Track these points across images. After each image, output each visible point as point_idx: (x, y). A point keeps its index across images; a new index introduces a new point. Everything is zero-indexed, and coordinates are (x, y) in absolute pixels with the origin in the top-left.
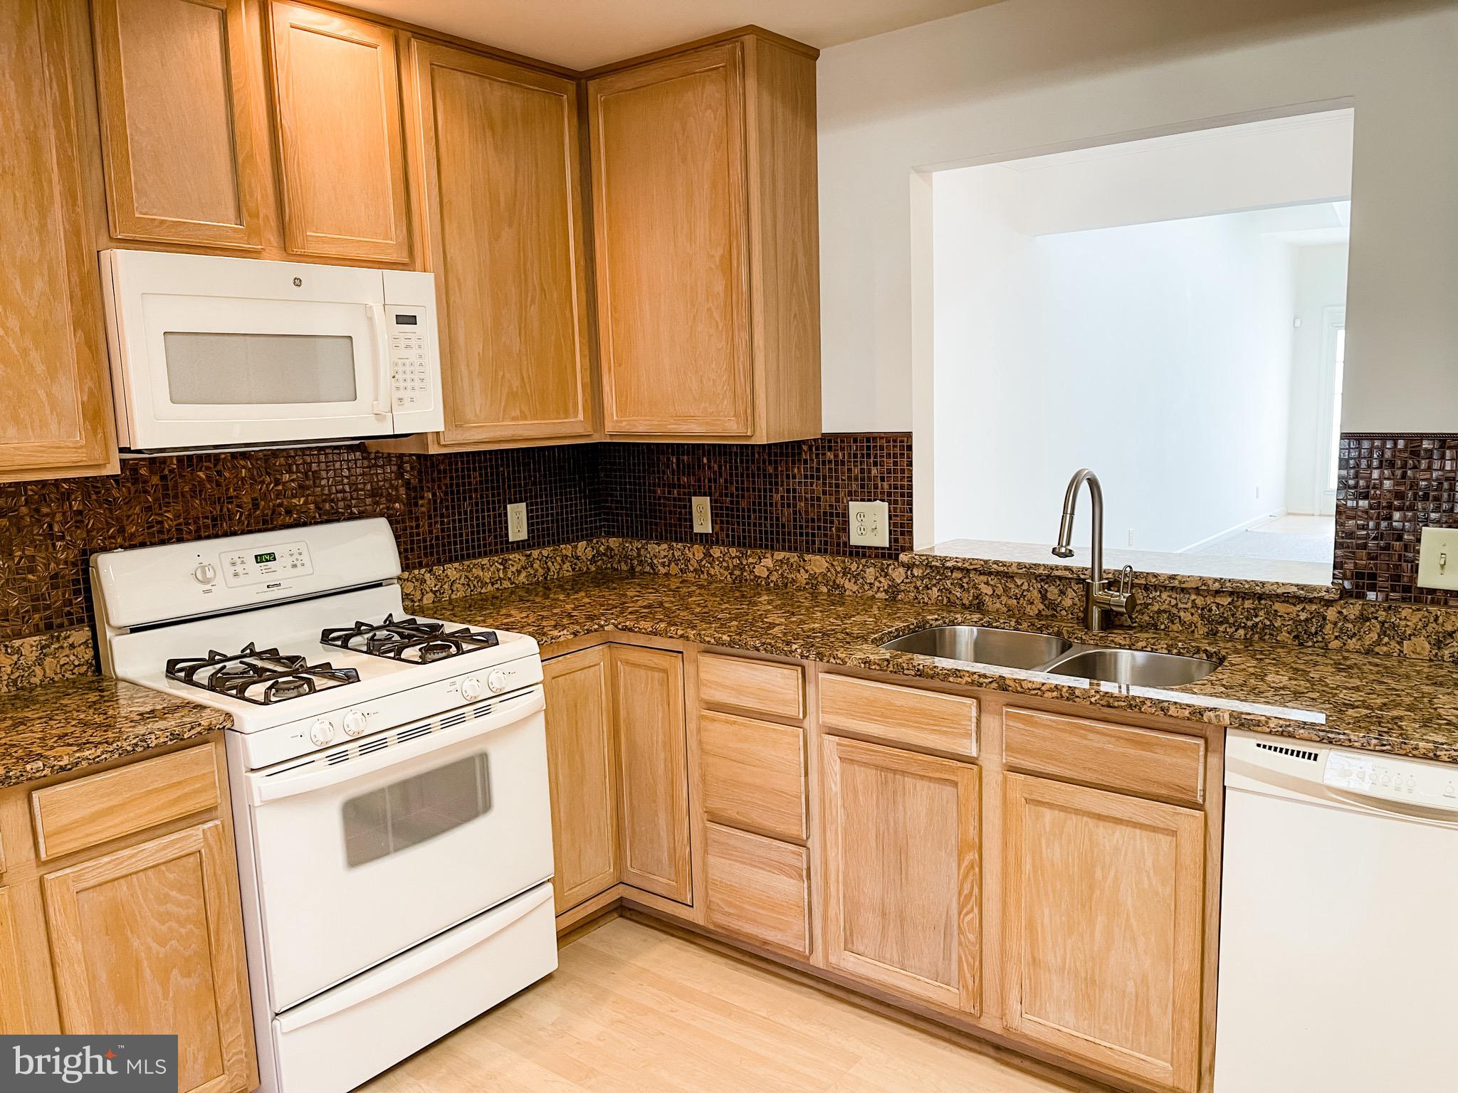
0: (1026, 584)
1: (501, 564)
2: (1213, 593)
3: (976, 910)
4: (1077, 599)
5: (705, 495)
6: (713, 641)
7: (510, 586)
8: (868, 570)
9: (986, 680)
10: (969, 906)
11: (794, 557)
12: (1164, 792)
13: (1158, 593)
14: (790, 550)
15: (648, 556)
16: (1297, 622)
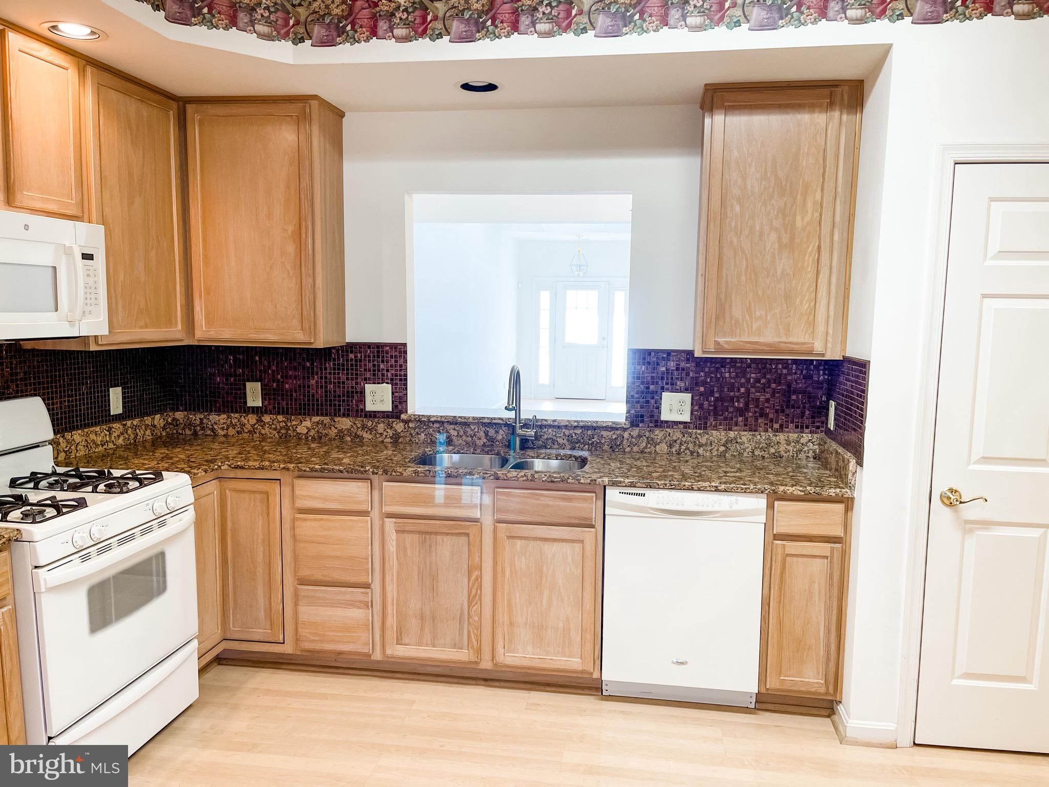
0: (477, 428)
1: (107, 431)
2: (573, 428)
3: (479, 603)
4: (505, 435)
5: (257, 381)
6: (308, 469)
7: (113, 447)
8: (379, 426)
9: (487, 475)
10: (475, 602)
11: (327, 420)
12: (577, 521)
13: (547, 430)
14: (322, 415)
15: (210, 423)
16: (611, 440)
